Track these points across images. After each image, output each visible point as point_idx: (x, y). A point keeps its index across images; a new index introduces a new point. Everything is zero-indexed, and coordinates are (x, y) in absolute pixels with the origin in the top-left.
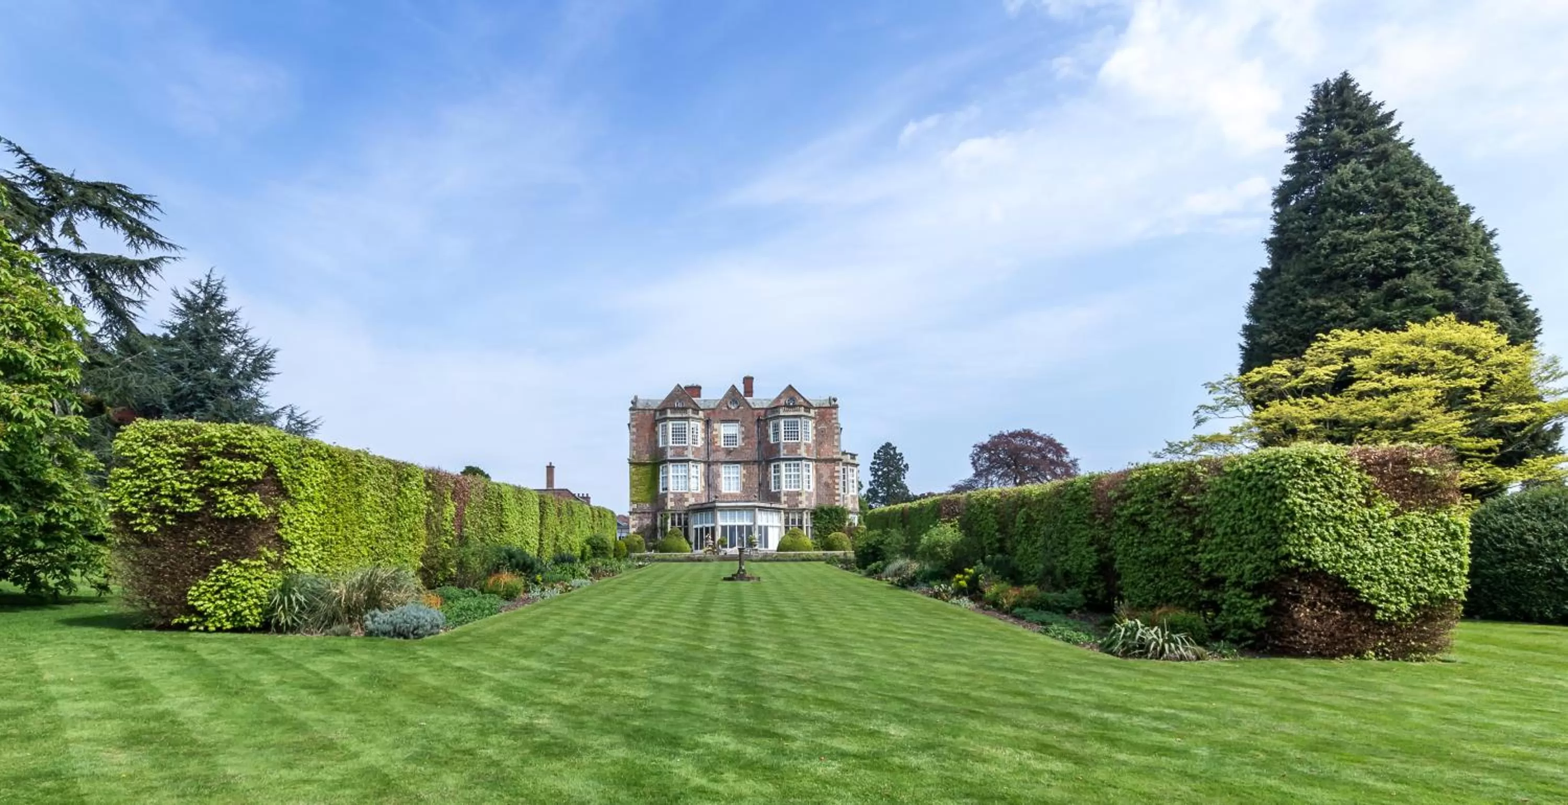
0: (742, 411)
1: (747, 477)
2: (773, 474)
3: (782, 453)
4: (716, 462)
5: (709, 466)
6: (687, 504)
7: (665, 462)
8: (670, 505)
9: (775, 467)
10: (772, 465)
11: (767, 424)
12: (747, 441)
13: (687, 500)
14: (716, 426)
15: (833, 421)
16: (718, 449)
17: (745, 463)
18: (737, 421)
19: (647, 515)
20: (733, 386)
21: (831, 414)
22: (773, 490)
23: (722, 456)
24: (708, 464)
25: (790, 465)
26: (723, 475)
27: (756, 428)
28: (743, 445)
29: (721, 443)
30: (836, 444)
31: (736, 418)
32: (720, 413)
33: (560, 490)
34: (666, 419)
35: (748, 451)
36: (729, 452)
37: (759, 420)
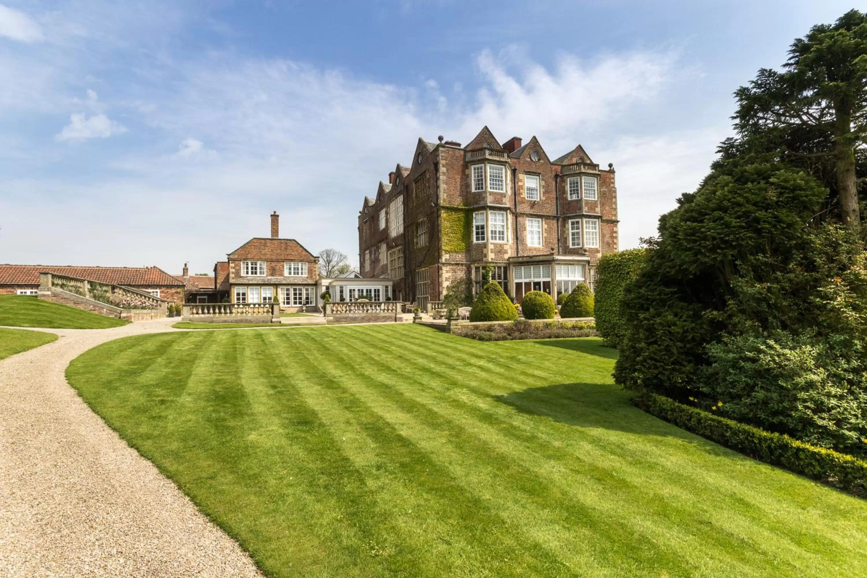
0: (542, 164)
1: (549, 231)
2: (571, 231)
3: (584, 210)
4: (523, 214)
5: (516, 217)
6: (506, 256)
7: (484, 208)
8: (491, 256)
9: (573, 223)
10: (570, 221)
11: (563, 181)
12: (547, 195)
13: (506, 252)
14: (521, 176)
15: (612, 185)
16: (523, 201)
17: (547, 217)
18: (538, 174)
19: (460, 267)
20: (534, 137)
21: (610, 179)
22: (571, 247)
23: (527, 209)
24: (516, 216)
25: (589, 222)
26: (528, 228)
27: (554, 183)
28: (544, 199)
29: (525, 195)
30: (614, 206)
31: (539, 171)
32: (524, 163)
33: (287, 240)
34: (484, 161)
35: (548, 206)
36: (533, 204)
37: (556, 176)
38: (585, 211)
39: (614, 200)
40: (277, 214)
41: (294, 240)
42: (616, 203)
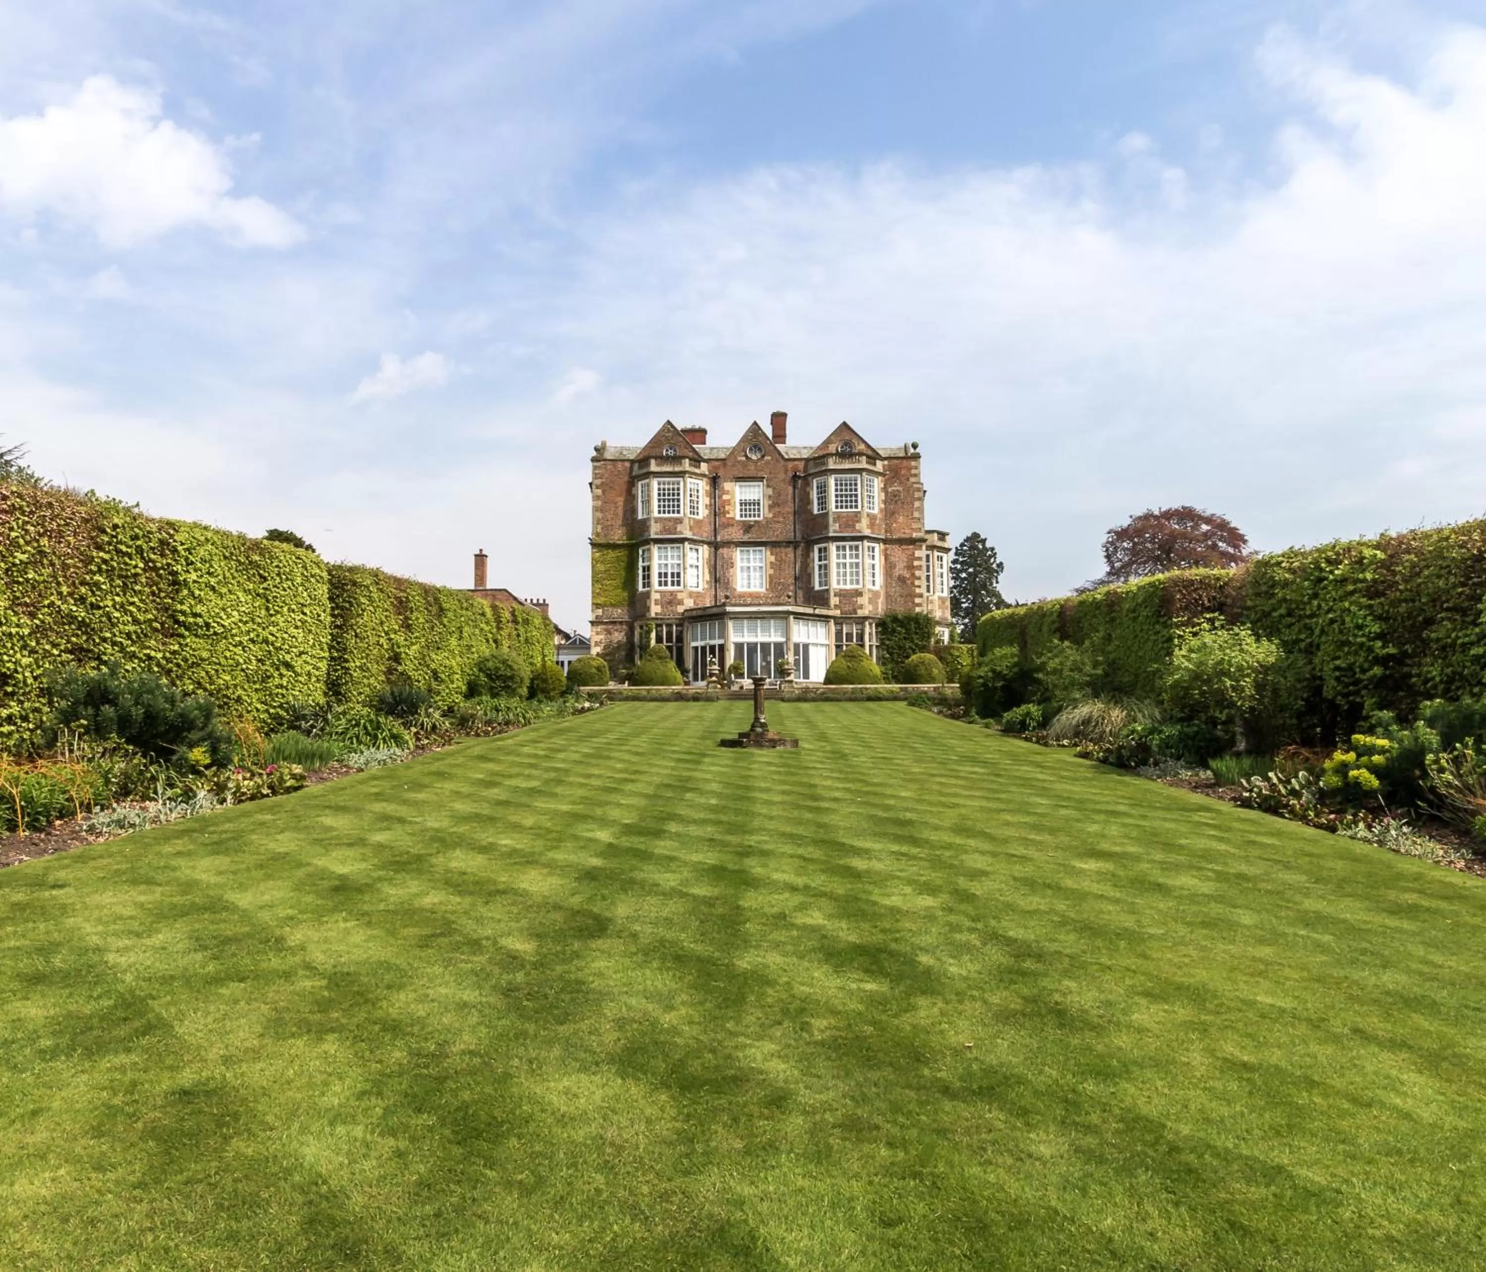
0: (768, 462)
1: (777, 566)
2: (817, 562)
3: (831, 529)
4: (728, 544)
5: (716, 549)
6: (681, 609)
7: (647, 542)
8: (655, 609)
9: (820, 550)
10: (816, 548)
11: (807, 484)
12: (777, 509)
13: (681, 602)
14: (727, 486)
15: (912, 480)
16: (730, 523)
17: (773, 545)
18: (761, 479)
19: (618, 627)
20: (755, 423)
21: (910, 469)
22: (817, 588)
23: (736, 534)
24: (715, 546)
25: (844, 548)
26: (739, 564)
27: (791, 489)
28: (771, 515)
29: (736, 513)
30: (916, 515)
31: (760, 474)
32: (733, 466)
33: (496, 590)
34: (649, 475)
35: (778, 526)
36: (748, 527)
37: (795, 477)
38: (833, 529)
39: (917, 504)
40: (484, 553)
41: (505, 590)
42: (921, 510)
